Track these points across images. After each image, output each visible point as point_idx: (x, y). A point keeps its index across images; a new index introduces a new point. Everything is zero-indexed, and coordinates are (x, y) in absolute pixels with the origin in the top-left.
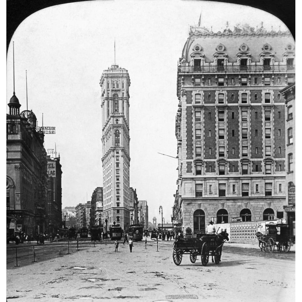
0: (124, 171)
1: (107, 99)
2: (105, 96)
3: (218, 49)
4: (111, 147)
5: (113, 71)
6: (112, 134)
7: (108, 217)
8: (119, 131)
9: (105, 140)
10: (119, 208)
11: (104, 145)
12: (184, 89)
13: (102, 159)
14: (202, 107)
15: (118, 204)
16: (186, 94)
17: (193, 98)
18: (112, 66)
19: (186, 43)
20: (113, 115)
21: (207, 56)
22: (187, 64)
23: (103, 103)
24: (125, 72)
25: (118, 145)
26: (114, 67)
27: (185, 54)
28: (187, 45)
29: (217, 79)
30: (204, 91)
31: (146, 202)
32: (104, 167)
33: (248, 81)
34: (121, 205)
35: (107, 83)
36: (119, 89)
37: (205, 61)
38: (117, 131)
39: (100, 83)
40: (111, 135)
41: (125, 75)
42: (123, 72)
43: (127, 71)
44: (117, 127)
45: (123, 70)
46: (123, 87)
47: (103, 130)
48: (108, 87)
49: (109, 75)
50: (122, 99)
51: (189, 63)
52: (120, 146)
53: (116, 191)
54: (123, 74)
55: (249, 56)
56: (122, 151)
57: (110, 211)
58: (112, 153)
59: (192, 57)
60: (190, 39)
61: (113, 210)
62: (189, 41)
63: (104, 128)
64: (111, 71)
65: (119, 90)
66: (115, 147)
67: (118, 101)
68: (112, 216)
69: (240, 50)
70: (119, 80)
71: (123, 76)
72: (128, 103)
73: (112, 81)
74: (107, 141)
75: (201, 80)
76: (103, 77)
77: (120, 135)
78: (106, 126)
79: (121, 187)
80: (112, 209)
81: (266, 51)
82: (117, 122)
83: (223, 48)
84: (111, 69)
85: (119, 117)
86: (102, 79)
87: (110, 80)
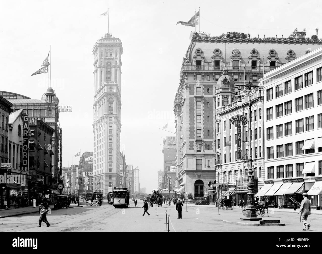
0: (116, 137)
1: (100, 67)
2: (98, 64)
3: (215, 52)
4: (105, 114)
5: (106, 41)
6: (106, 102)
7: (99, 182)
8: (112, 99)
9: (97, 107)
10: (112, 174)
11: (96, 111)
12: (187, 83)
13: (93, 124)
14: (202, 98)
15: (110, 170)
16: (189, 87)
17: (195, 91)
18: (105, 35)
19: (189, 47)
20: (107, 84)
21: (206, 58)
22: (190, 64)
23: (96, 70)
24: (119, 42)
25: (111, 112)
26: (108, 36)
27: (188, 56)
28: (190, 48)
29: (214, 76)
30: (204, 85)
31: (132, 167)
32: (95, 132)
33: (239, 78)
34: (114, 171)
35: (101, 52)
36: (112, 57)
37: (205, 62)
38: (111, 99)
39: (93, 51)
40: (104, 103)
41: (118, 45)
42: (116, 41)
43: (120, 40)
44: (111, 95)
45: (117, 39)
46: (116, 56)
47: (95, 97)
48: (102, 56)
49: (103, 44)
50: (115, 67)
51: (192, 63)
52: (113, 114)
53: (108, 157)
54: (116, 43)
55: (240, 58)
56: (115, 118)
57: (101, 177)
58: (105, 120)
59: (194, 58)
60: (192, 44)
61: (105, 176)
62: (192, 45)
63: (97, 95)
64: (105, 41)
65: (113, 59)
66: (108, 115)
67: (111, 69)
68: (105, 181)
69: (233, 53)
70: (112, 49)
71: (116, 45)
72: (120, 70)
73: (105, 50)
74: (99, 108)
75: (201, 76)
76: (96, 46)
77: (114, 103)
78: (98, 93)
79: (114, 153)
80: (104, 174)
81: (254, 55)
82: (111, 90)
83: (219, 52)
84: (105, 38)
85: (113, 85)
86: (96, 48)
87: (103, 49)
